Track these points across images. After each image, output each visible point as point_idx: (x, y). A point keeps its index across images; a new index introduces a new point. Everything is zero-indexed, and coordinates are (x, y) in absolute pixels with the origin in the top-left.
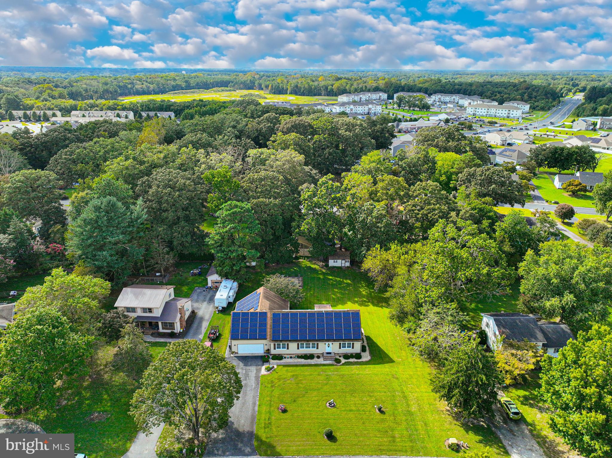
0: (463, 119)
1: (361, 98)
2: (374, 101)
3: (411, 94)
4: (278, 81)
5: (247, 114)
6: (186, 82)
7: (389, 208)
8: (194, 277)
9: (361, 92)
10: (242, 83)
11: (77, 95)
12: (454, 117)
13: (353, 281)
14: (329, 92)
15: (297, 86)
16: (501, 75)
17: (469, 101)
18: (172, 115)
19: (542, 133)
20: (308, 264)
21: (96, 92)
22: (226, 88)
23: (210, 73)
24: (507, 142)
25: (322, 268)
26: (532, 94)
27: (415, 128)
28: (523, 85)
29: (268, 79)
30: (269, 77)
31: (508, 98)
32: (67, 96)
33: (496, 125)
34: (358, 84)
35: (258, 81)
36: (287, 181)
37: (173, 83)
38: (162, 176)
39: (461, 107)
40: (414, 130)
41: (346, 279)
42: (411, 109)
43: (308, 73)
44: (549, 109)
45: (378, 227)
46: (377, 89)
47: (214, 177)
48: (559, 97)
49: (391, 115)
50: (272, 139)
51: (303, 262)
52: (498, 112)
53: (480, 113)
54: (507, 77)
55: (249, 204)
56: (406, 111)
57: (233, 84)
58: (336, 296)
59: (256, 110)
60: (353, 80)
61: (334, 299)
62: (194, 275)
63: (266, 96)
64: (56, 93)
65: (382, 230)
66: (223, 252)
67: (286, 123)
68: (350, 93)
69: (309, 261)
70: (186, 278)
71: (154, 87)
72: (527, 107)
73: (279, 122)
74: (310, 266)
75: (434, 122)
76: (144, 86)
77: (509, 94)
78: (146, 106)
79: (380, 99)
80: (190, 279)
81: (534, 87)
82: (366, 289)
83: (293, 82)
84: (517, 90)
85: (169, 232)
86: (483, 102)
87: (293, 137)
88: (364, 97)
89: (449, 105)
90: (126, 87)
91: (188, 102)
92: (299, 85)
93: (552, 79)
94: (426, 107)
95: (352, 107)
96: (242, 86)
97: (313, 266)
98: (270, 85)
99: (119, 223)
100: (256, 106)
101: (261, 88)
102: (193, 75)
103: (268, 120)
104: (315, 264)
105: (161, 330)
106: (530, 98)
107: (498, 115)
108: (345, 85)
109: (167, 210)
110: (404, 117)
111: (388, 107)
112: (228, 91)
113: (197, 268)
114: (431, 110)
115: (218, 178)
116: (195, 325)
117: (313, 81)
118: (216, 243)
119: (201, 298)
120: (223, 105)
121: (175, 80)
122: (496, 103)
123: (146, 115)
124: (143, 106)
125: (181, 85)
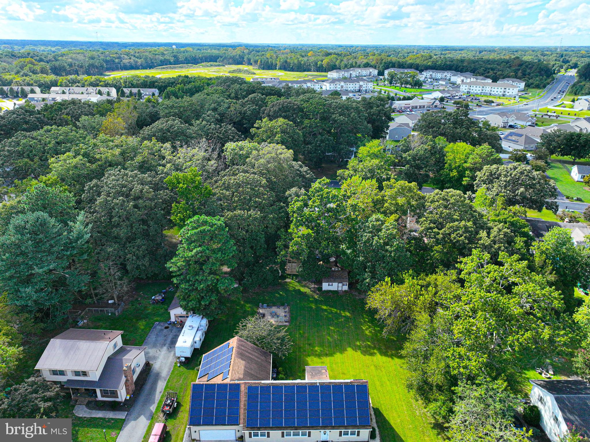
0: (457, 97)
1: (351, 74)
2: (365, 78)
3: (402, 70)
4: (267, 56)
5: (230, 94)
6: (175, 56)
7: (401, 226)
8: (156, 306)
9: (351, 68)
10: (231, 58)
11: (60, 70)
12: (449, 95)
13: (353, 312)
14: (319, 67)
15: (286, 62)
16: (490, 51)
17: (462, 78)
18: (156, 92)
19: (543, 113)
20: (298, 287)
21: (82, 67)
22: (215, 63)
23: (200, 48)
24: (509, 124)
25: (314, 292)
26: (525, 71)
27: (409, 108)
28: (517, 62)
29: (258, 54)
30: (258, 52)
31: (501, 75)
32: (50, 71)
33: (493, 104)
34: (348, 60)
35: (247, 56)
36: (271, 186)
37: (161, 58)
38: (113, 180)
39: (454, 84)
40: (408, 110)
41: (344, 310)
42: (403, 86)
43: (297, 48)
44: (544, 87)
45: (387, 251)
46: (367, 65)
47: (179, 183)
48: (552, 74)
49: (383, 92)
50: (256, 125)
51: (290, 283)
52: (493, 90)
53: (474, 91)
54: (496, 53)
55: (222, 219)
56: (398, 88)
57: (222, 59)
58: (332, 337)
59: (241, 89)
60: (343, 55)
61: (330, 342)
62: (156, 302)
63: (255, 71)
64: (38, 68)
65: (393, 255)
66: (188, 281)
67: (273, 105)
68: (340, 69)
69: (298, 282)
70: (145, 307)
71: (142, 62)
72: (522, 85)
73: (266, 104)
74: (299, 290)
75: (429, 101)
76: (132, 60)
77: (503, 71)
78: (130, 82)
79: (370, 75)
80: (150, 309)
81: (527, 63)
82: (370, 327)
83: (282, 57)
84: (510, 67)
85: (121, 253)
86: (477, 79)
87: (280, 124)
88: (355, 73)
89: (441, 82)
90: (114, 61)
91: (173, 78)
92: (288, 60)
93: (542, 55)
94: (418, 84)
95: (342, 84)
96: (231, 61)
97: (303, 289)
98: (259, 61)
99: (52, 246)
100: (241, 84)
101: (250, 64)
102: (182, 49)
103: (253, 101)
104: (304, 286)
105: (100, 398)
106: (524, 75)
107: (493, 93)
108: (334, 60)
109: (118, 225)
110: (396, 95)
111: (379, 84)
112: (216, 66)
113: (160, 293)
114: (423, 87)
115: (184, 184)
116: (147, 387)
117: (303, 57)
118: (179, 270)
119: (161, 339)
120: (209, 82)
121: (163, 54)
122: (490, 81)
123: (129, 92)
124: (126, 82)
125: (169, 60)
